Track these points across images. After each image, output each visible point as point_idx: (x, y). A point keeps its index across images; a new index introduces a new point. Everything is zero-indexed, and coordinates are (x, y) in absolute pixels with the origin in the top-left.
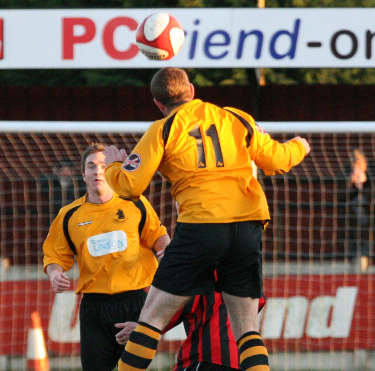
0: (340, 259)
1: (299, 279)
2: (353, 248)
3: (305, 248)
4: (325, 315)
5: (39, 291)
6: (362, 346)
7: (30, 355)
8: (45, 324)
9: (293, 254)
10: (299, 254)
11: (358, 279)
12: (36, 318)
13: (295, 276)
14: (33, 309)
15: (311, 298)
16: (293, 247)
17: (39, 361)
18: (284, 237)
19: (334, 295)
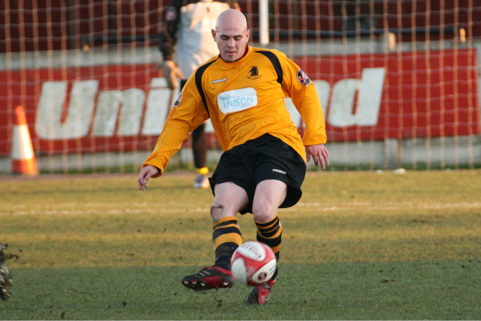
0: (365, 36)
1: (319, 60)
2: (380, 24)
3: (325, 25)
4: (350, 101)
5: (23, 83)
6: (393, 135)
7: (15, 155)
8: (31, 120)
9: (311, 32)
10: (318, 32)
11: (386, 59)
12: (21, 113)
13: (314, 57)
14: (16, 103)
15: (333, 82)
16: (311, 25)
17: (25, 162)
18: (300, 13)
19: (359, 77)
